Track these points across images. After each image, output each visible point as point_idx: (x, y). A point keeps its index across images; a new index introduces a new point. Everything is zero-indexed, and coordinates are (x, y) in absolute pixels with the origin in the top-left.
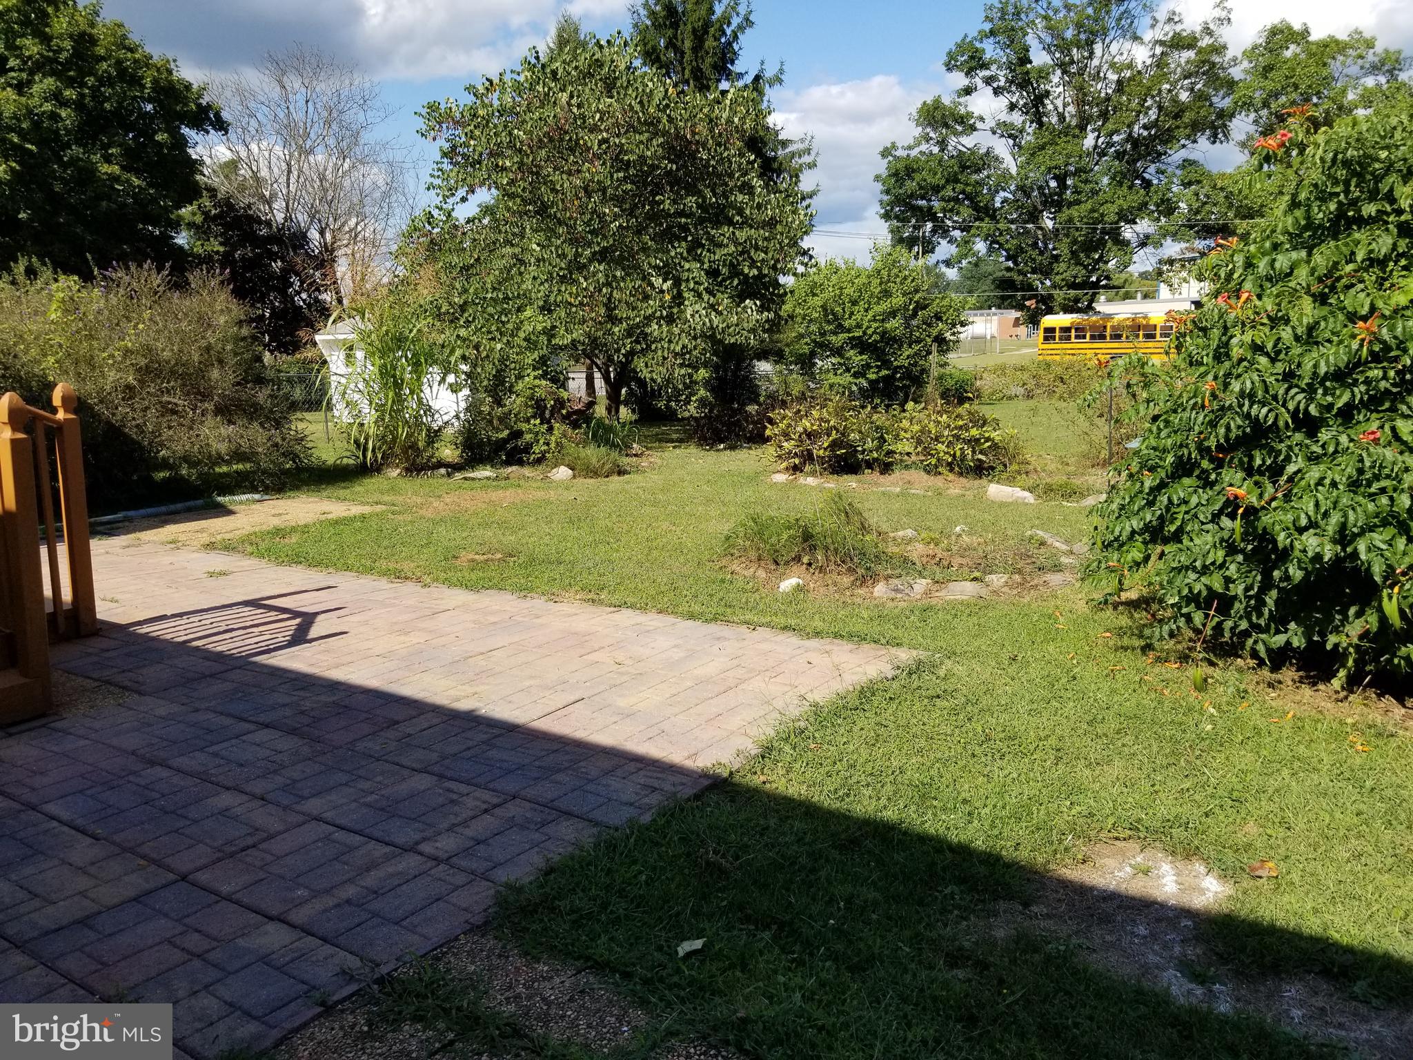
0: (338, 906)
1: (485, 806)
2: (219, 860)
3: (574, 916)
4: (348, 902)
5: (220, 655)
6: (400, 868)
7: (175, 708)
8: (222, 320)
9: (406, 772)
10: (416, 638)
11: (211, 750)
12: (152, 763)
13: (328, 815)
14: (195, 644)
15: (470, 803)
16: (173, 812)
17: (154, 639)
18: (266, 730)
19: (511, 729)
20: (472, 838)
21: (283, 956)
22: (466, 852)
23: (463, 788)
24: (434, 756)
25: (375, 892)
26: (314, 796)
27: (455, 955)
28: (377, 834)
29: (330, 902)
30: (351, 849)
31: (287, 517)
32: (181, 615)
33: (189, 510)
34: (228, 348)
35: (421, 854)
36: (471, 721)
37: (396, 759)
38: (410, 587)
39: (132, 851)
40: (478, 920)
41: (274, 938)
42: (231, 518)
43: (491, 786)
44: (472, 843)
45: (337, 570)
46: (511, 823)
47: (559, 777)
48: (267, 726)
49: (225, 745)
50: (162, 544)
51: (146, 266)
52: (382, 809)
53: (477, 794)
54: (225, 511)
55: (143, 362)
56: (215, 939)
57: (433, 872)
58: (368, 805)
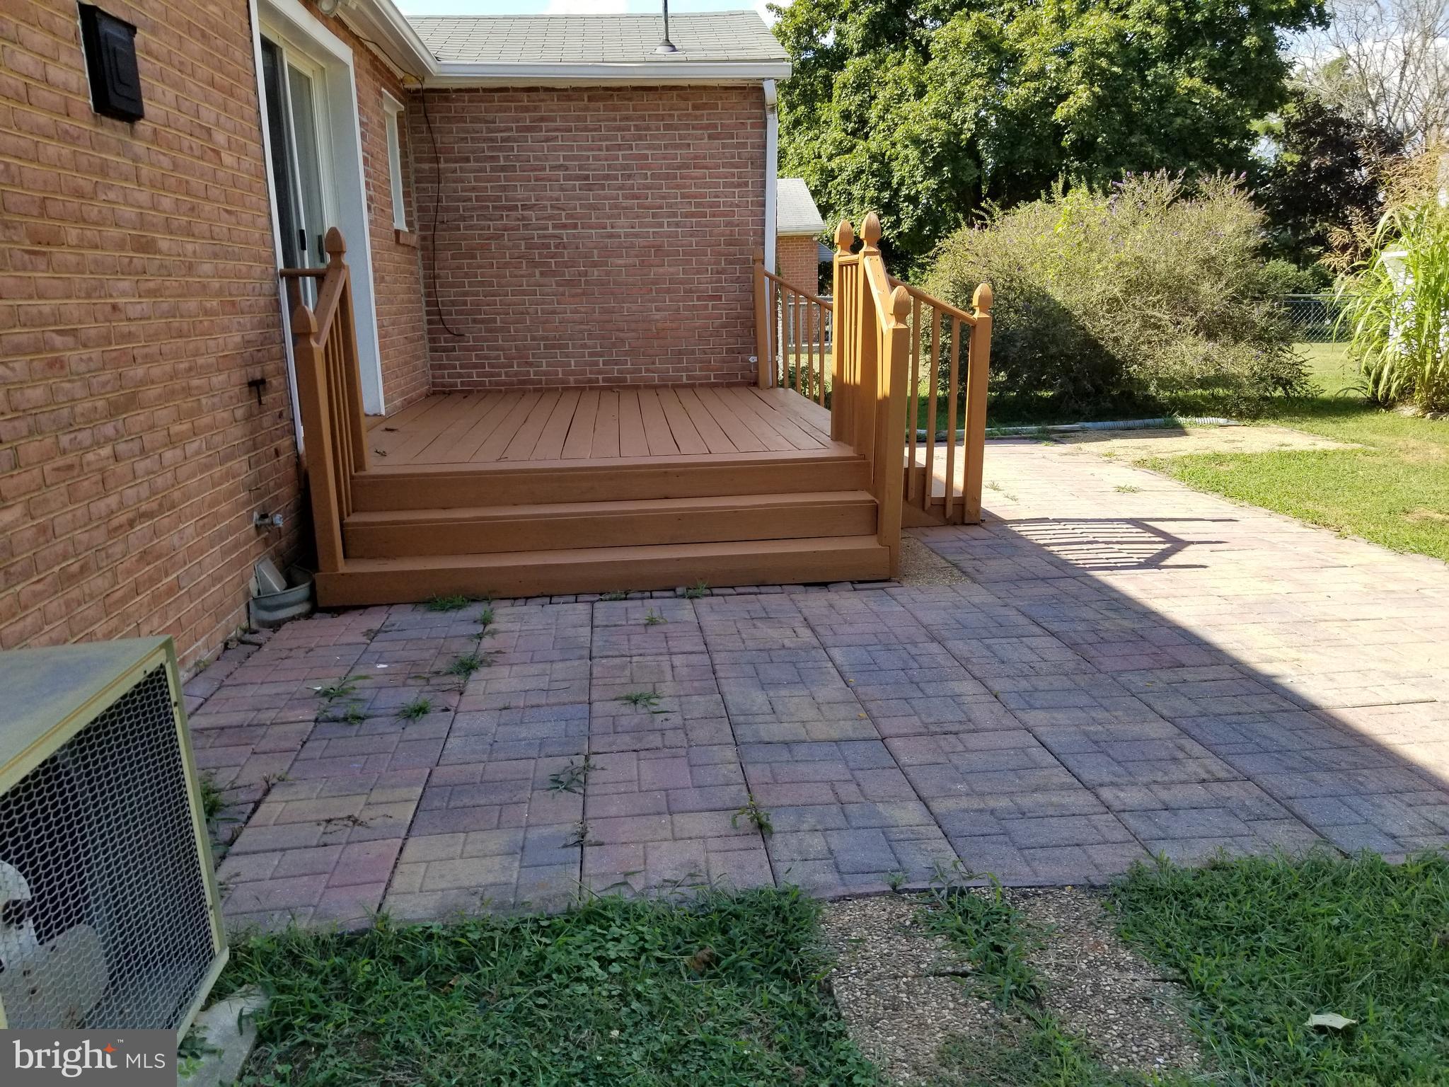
0: (981, 811)
1: (1205, 776)
2: (921, 734)
3: (1206, 923)
4: (992, 812)
5: (1065, 563)
6: (1066, 800)
7: (991, 599)
8: (1229, 229)
9: (1152, 716)
10: (1281, 588)
11: (988, 641)
12: (934, 639)
13: (1040, 730)
14: (1052, 548)
15: (1192, 767)
16: (917, 684)
17: (1021, 537)
18: (1049, 639)
19: (1307, 708)
20: (1164, 803)
21: (902, 832)
22: (1146, 812)
23: (1197, 749)
24: (1193, 710)
25: (1024, 814)
26: (1042, 708)
27: (1046, 901)
28: (1071, 762)
29: (976, 803)
30: (1037, 766)
31: (1239, 445)
32: (1058, 521)
33: (1147, 427)
34: (1230, 260)
35: (1097, 797)
36: (1268, 686)
37: (1151, 701)
38: (1325, 535)
39: (862, 703)
40: (1098, 880)
41: (909, 814)
42: (1182, 439)
43: (1230, 758)
44: (1159, 806)
45: (1252, 504)
46: (1221, 805)
47: (1320, 776)
48: (1053, 635)
49: (1004, 641)
50: (1098, 455)
51: (1158, 176)
52: (1096, 742)
53: (1207, 762)
54: (1179, 431)
55: (1133, 273)
56: (864, 796)
57: (1094, 817)
58: (1086, 734)
